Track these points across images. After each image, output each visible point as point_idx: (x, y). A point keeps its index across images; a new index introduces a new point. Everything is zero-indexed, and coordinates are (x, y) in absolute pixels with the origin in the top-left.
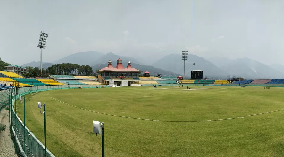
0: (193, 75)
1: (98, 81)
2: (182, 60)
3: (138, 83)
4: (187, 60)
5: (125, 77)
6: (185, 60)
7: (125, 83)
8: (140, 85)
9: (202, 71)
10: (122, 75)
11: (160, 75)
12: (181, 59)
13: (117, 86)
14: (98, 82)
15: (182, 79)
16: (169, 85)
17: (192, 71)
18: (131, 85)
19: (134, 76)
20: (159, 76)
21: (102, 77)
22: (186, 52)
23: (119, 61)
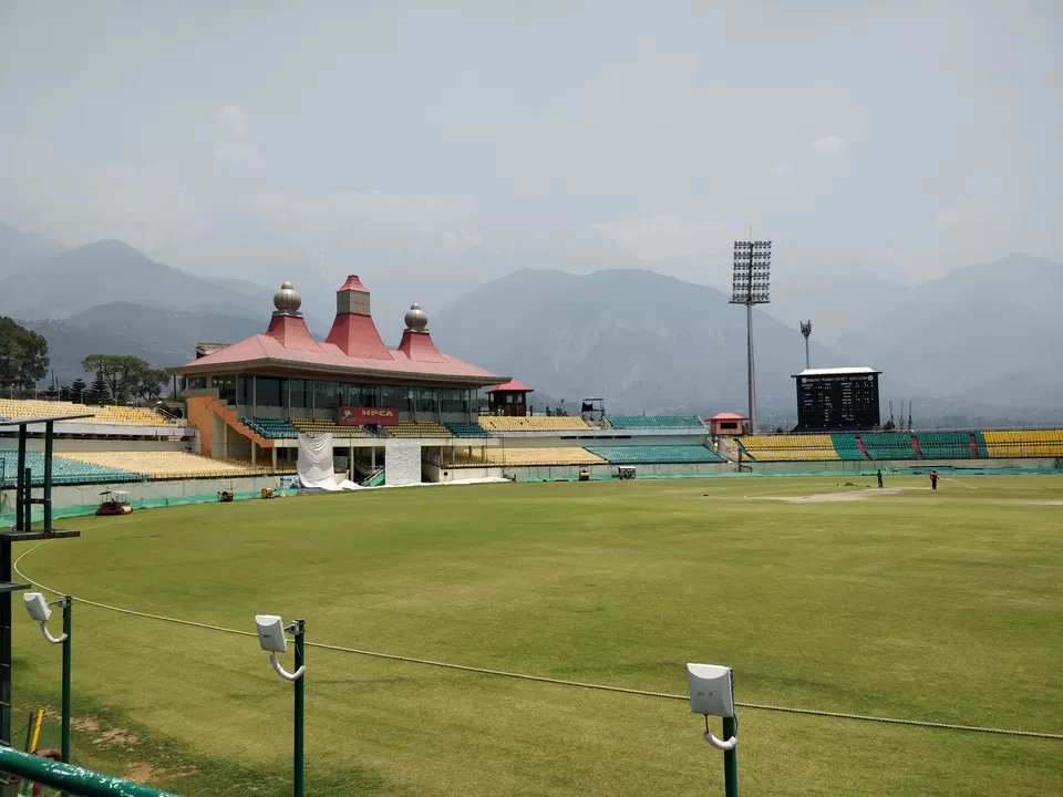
0: (808, 403)
1: (187, 444)
2: (735, 300)
3: (483, 464)
4: (764, 299)
5: (396, 416)
6: (749, 300)
7: (402, 459)
8: (494, 476)
9: (875, 375)
10: (370, 402)
11: (596, 405)
12: (730, 292)
13: (352, 485)
14: (190, 450)
15: (739, 431)
16: (677, 472)
17: (799, 378)
18: (441, 472)
19: (446, 406)
20: (587, 408)
21: (233, 415)
22: (759, 244)
23: (352, 297)
